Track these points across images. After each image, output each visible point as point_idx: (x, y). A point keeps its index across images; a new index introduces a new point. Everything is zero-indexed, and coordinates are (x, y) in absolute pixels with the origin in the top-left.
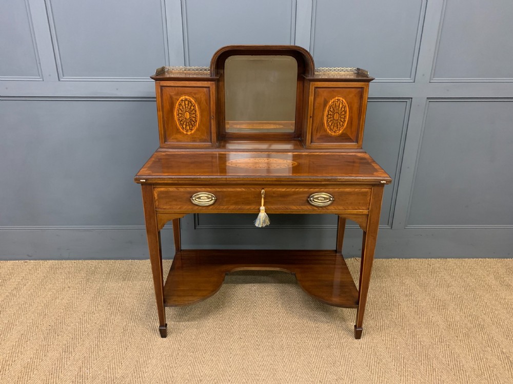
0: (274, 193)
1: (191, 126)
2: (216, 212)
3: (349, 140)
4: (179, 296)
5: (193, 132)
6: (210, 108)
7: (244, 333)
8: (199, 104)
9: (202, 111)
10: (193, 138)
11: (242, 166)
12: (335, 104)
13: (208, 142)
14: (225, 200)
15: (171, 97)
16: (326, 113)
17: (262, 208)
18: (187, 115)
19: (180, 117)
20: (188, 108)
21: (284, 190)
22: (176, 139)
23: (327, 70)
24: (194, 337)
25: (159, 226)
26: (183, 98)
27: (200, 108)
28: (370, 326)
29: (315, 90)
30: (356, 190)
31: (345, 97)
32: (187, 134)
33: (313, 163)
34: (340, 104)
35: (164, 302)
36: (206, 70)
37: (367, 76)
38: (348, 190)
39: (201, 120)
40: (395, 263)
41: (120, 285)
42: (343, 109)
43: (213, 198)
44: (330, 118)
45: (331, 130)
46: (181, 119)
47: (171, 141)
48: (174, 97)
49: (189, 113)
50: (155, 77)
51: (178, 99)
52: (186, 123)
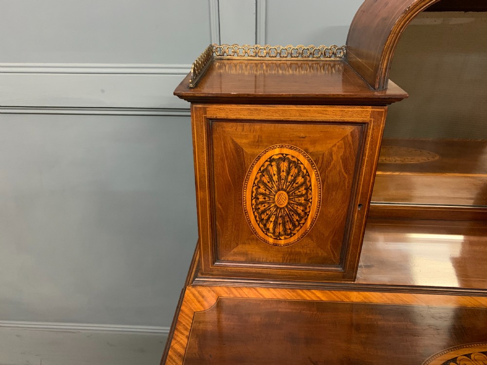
1: (289, 226)
5: (292, 239)
8: (322, 170)
9: (327, 187)
10: (291, 254)
13: (332, 264)
15: (238, 149)
18: (282, 199)
19: (262, 203)
20: (286, 179)
22: (245, 254)
26: (275, 152)
27: (323, 180)
32: (276, 245)
46: (262, 208)
47: (231, 258)
48: (248, 150)
49: (288, 193)
50: (190, 93)
51: (259, 158)
52: (277, 218)
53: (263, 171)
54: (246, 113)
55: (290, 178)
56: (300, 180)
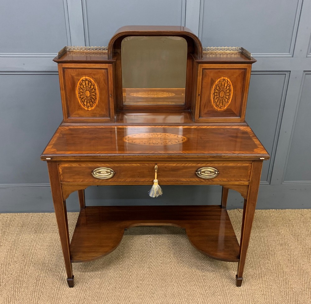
0: (166, 168)
1: (91, 103)
2: (115, 184)
3: (233, 114)
4: (84, 252)
5: (93, 108)
6: (108, 87)
7: (141, 282)
8: (99, 84)
9: (101, 90)
10: (93, 113)
11: (138, 142)
12: (221, 83)
13: (107, 117)
14: (123, 173)
15: (73, 77)
16: (212, 91)
17: (156, 181)
18: (88, 94)
19: (82, 95)
20: (88, 87)
21: (174, 165)
22: (78, 114)
23: (214, 49)
24: (97, 286)
25: (65, 196)
26: (84, 78)
27: (99, 86)
28: (249, 274)
29: (203, 71)
30: (239, 165)
31: (229, 77)
32: (88, 110)
33: (201, 138)
34: (225, 83)
35: (71, 259)
36: (104, 49)
37: (249, 58)
38: (231, 164)
39: (100, 98)
40: (273, 213)
41: (33, 237)
42: (228, 88)
43: (112, 173)
44: (216, 95)
45: (217, 106)
46: (82, 97)
47: (74, 116)
48: (76, 77)
49: (89, 91)
50: (58, 60)
51: (79, 80)
52: (87, 100)
53: (81, 84)
54: (74, 66)
55: (89, 86)
56: (92, 87)
